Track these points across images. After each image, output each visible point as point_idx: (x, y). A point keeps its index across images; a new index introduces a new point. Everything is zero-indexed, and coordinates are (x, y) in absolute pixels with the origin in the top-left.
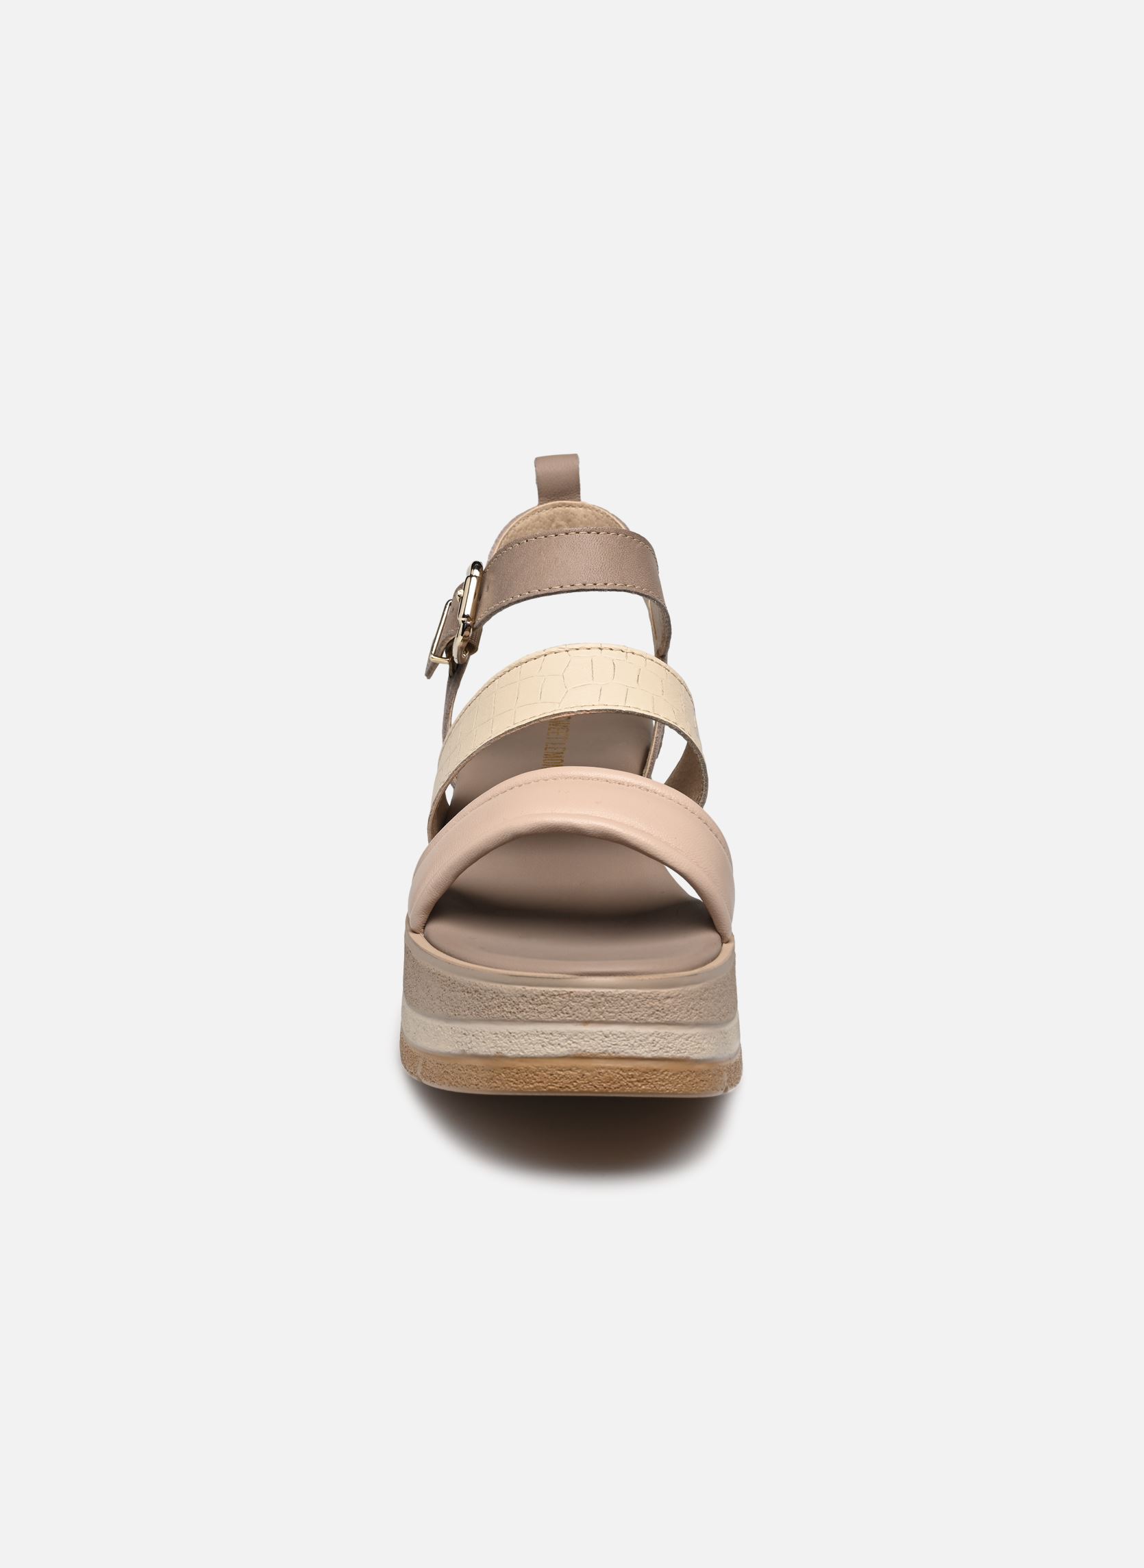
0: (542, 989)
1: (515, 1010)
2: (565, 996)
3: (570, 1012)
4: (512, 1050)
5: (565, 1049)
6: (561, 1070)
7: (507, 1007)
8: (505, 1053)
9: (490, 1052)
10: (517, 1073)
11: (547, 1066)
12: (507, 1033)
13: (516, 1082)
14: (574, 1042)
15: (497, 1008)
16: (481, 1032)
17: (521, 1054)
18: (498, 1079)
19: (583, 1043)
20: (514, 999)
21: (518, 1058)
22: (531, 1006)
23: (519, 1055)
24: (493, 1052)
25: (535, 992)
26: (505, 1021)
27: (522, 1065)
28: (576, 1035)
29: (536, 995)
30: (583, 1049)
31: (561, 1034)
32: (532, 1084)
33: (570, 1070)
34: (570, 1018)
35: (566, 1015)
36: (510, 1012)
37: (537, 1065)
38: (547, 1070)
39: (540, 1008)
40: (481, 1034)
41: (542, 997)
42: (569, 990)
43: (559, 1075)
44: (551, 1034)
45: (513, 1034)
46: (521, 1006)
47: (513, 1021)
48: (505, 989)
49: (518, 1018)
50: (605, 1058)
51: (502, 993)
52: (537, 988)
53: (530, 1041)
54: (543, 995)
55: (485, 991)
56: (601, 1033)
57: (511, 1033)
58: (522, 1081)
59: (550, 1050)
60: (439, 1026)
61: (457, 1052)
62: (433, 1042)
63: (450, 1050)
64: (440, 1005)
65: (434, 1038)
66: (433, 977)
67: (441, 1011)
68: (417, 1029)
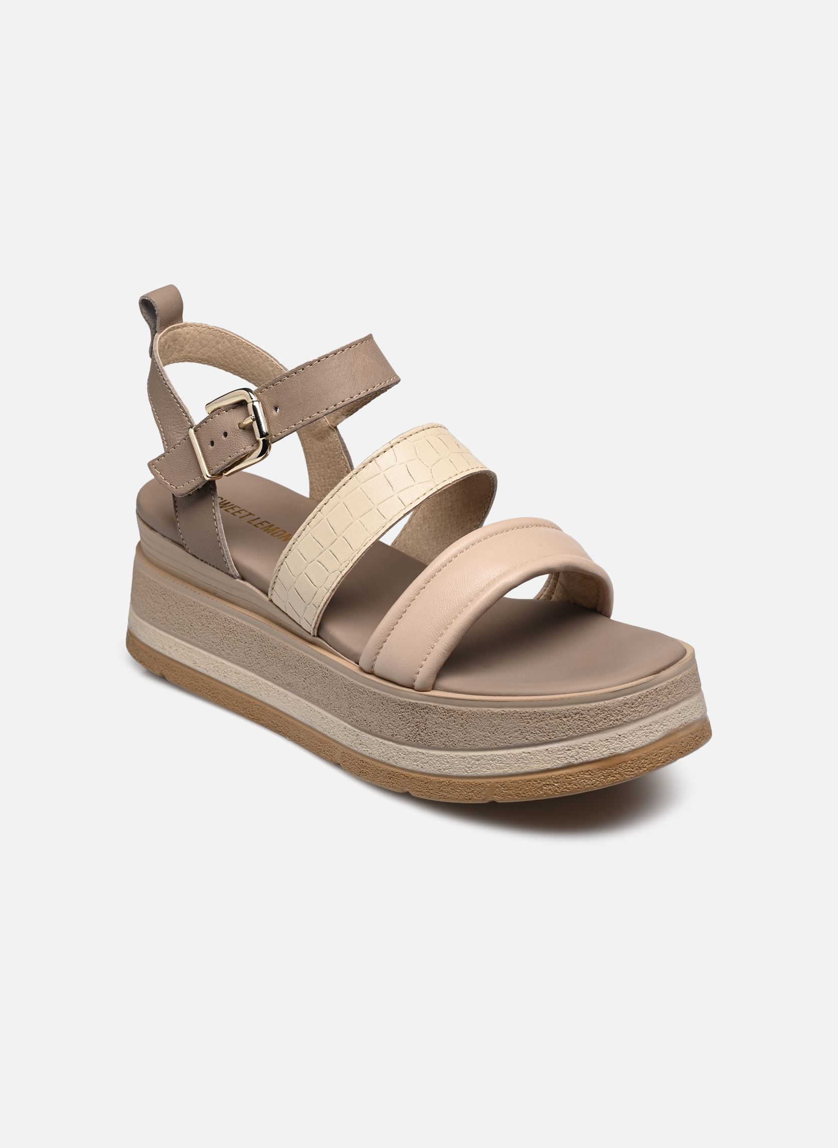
0: (638, 694)
1: (621, 717)
2: (653, 693)
3: (659, 704)
4: (624, 747)
5: (660, 733)
6: (662, 750)
7: (613, 716)
8: (619, 751)
9: (603, 755)
10: (632, 763)
11: (653, 750)
12: (617, 736)
13: (633, 770)
14: (664, 725)
15: (604, 720)
16: (589, 743)
17: (633, 748)
18: (616, 774)
19: (669, 723)
20: (619, 708)
21: (630, 752)
22: (632, 710)
23: (632, 749)
24: (606, 754)
25: (633, 698)
26: (613, 727)
27: (633, 756)
28: (665, 720)
29: (636, 700)
30: (670, 728)
31: (656, 723)
32: (645, 767)
33: (667, 747)
34: (659, 709)
35: (657, 707)
36: (617, 720)
37: (645, 752)
38: (653, 753)
39: (639, 709)
40: (589, 745)
41: (639, 700)
42: (654, 688)
43: (661, 753)
44: (650, 725)
45: (622, 736)
46: (625, 712)
47: (621, 725)
48: (609, 703)
49: (625, 722)
50: (682, 729)
51: (606, 707)
52: (634, 695)
53: (637, 736)
54: (640, 698)
55: (588, 711)
56: (677, 712)
57: (620, 735)
58: (637, 768)
59: (652, 738)
60: (524, 752)
61: (560, 766)
62: (516, 767)
63: (549, 766)
64: (521, 736)
65: (516, 764)
66: (503, 717)
67: (524, 739)
68: (477, 763)
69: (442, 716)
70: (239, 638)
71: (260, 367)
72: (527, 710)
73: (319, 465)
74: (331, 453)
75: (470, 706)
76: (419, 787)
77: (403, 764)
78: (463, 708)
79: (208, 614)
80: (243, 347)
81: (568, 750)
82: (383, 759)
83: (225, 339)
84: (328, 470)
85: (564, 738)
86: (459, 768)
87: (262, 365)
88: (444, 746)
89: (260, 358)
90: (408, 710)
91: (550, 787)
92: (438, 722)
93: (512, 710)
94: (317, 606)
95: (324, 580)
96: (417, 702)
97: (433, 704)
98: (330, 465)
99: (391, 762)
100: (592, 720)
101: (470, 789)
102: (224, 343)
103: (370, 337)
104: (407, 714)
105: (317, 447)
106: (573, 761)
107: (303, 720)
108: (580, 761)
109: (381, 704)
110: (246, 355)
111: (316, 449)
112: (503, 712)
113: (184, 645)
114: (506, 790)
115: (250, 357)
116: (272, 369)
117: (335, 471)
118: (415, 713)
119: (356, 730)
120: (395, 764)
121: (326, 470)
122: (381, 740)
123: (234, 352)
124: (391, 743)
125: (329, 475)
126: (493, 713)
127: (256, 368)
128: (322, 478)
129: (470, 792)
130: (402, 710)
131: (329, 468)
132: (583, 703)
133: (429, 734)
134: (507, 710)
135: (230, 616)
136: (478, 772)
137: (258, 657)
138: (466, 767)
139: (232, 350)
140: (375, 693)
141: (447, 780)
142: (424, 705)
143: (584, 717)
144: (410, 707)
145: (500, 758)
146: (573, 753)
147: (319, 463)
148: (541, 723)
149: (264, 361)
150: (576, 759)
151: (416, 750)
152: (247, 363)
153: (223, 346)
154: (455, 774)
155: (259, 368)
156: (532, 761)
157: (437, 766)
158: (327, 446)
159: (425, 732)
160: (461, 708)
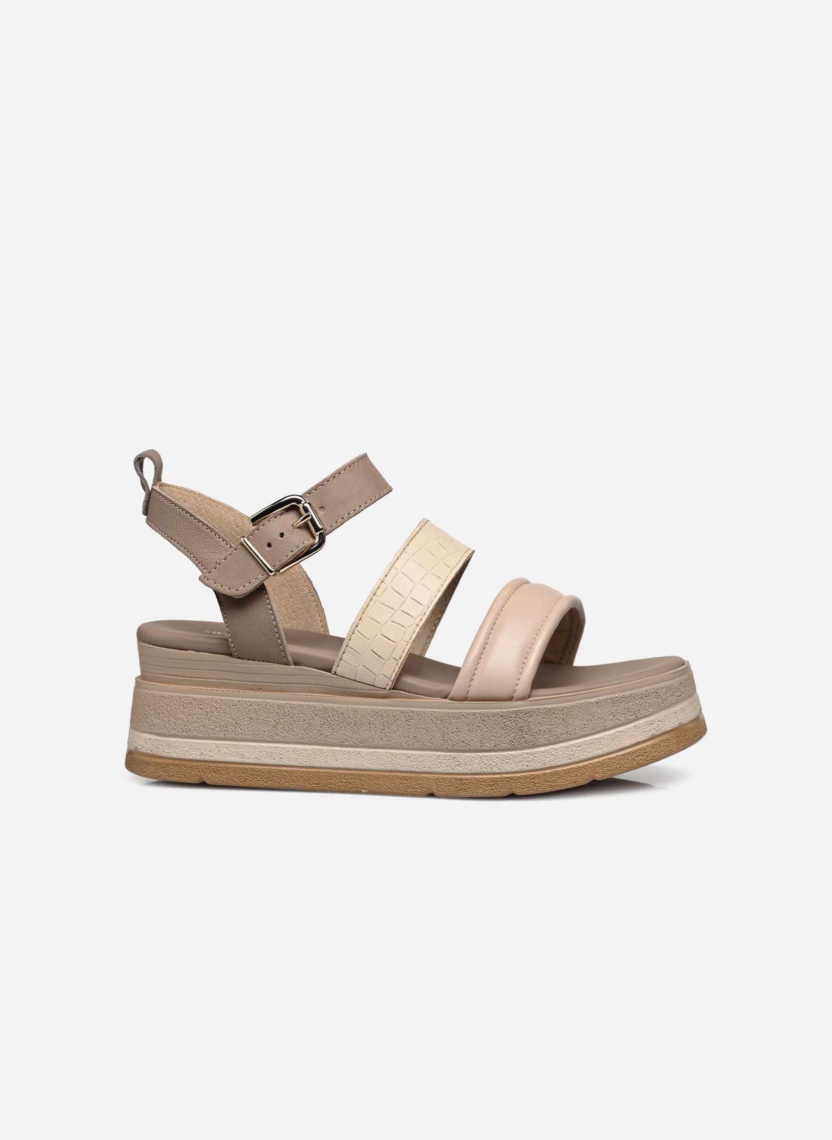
7: (676, 693)
12: (681, 710)
15: (671, 697)
16: (664, 716)
20: (679, 687)
36: (680, 696)
40: (665, 718)
47: (680, 701)
48: (672, 683)
51: (671, 686)
55: (661, 690)
60: (617, 732)
61: (646, 738)
62: (612, 745)
63: (639, 740)
64: (614, 718)
65: (612, 742)
66: (598, 704)
67: (617, 721)
68: (579, 749)
69: (544, 716)
70: (295, 718)
71: (222, 519)
72: (617, 695)
73: (279, 598)
74: (294, 583)
75: (569, 702)
76: (525, 784)
77: (508, 768)
78: (563, 705)
79: (256, 707)
80: (207, 503)
81: (651, 724)
82: (485, 770)
83: (191, 497)
84: (291, 600)
85: (647, 714)
86: (564, 757)
87: (224, 516)
88: (547, 741)
89: (222, 511)
90: (511, 719)
91: (641, 757)
92: (541, 722)
93: (605, 697)
94: (398, 658)
95: (402, 635)
96: (520, 709)
97: (535, 707)
98: (293, 594)
99: (496, 770)
100: (664, 697)
101: (574, 773)
102: (190, 501)
103: (364, 458)
104: (509, 722)
105: (277, 582)
106: (655, 732)
107: (383, 768)
108: (660, 732)
109: (482, 722)
110: (209, 510)
111: (276, 584)
112: (598, 701)
113: (227, 744)
114: (606, 767)
115: (213, 511)
116: (234, 518)
117: (299, 598)
118: (519, 720)
119: (450, 754)
120: (498, 771)
121: (288, 600)
122: (481, 754)
123: (198, 508)
124: (493, 753)
125: (291, 603)
126: (589, 703)
127: (217, 520)
128: (284, 608)
129: (574, 776)
130: (505, 720)
131: (291, 597)
132: (657, 683)
133: (533, 734)
134: (601, 698)
135: (283, 702)
136: (581, 756)
137: (321, 729)
138: (570, 755)
139: (197, 507)
140: (474, 714)
141: (554, 772)
142: (526, 710)
143: (659, 695)
144: (513, 715)
145: (598, 740)
146: (654, 726)
147: (279, 596)
148: (629, 704)
149: (226, 513)
150: (657, 731)
151: (519, 752)
152: (210, 517)
153: (189, 504)
154: (559, 763)
155: (220, 520)
156: (624, 738)
157: (542, 761)
158: (289, 578)
159: (529, 734)
160: (561, 705)
